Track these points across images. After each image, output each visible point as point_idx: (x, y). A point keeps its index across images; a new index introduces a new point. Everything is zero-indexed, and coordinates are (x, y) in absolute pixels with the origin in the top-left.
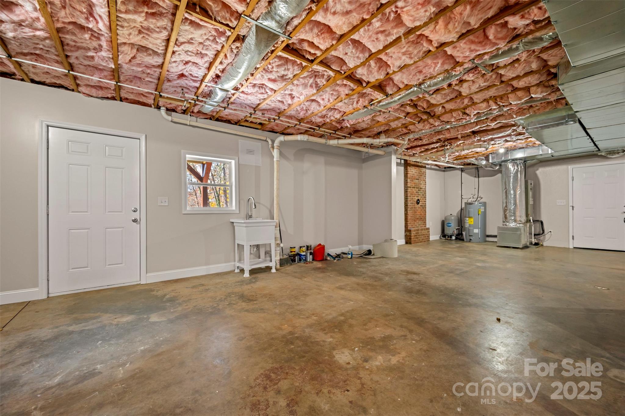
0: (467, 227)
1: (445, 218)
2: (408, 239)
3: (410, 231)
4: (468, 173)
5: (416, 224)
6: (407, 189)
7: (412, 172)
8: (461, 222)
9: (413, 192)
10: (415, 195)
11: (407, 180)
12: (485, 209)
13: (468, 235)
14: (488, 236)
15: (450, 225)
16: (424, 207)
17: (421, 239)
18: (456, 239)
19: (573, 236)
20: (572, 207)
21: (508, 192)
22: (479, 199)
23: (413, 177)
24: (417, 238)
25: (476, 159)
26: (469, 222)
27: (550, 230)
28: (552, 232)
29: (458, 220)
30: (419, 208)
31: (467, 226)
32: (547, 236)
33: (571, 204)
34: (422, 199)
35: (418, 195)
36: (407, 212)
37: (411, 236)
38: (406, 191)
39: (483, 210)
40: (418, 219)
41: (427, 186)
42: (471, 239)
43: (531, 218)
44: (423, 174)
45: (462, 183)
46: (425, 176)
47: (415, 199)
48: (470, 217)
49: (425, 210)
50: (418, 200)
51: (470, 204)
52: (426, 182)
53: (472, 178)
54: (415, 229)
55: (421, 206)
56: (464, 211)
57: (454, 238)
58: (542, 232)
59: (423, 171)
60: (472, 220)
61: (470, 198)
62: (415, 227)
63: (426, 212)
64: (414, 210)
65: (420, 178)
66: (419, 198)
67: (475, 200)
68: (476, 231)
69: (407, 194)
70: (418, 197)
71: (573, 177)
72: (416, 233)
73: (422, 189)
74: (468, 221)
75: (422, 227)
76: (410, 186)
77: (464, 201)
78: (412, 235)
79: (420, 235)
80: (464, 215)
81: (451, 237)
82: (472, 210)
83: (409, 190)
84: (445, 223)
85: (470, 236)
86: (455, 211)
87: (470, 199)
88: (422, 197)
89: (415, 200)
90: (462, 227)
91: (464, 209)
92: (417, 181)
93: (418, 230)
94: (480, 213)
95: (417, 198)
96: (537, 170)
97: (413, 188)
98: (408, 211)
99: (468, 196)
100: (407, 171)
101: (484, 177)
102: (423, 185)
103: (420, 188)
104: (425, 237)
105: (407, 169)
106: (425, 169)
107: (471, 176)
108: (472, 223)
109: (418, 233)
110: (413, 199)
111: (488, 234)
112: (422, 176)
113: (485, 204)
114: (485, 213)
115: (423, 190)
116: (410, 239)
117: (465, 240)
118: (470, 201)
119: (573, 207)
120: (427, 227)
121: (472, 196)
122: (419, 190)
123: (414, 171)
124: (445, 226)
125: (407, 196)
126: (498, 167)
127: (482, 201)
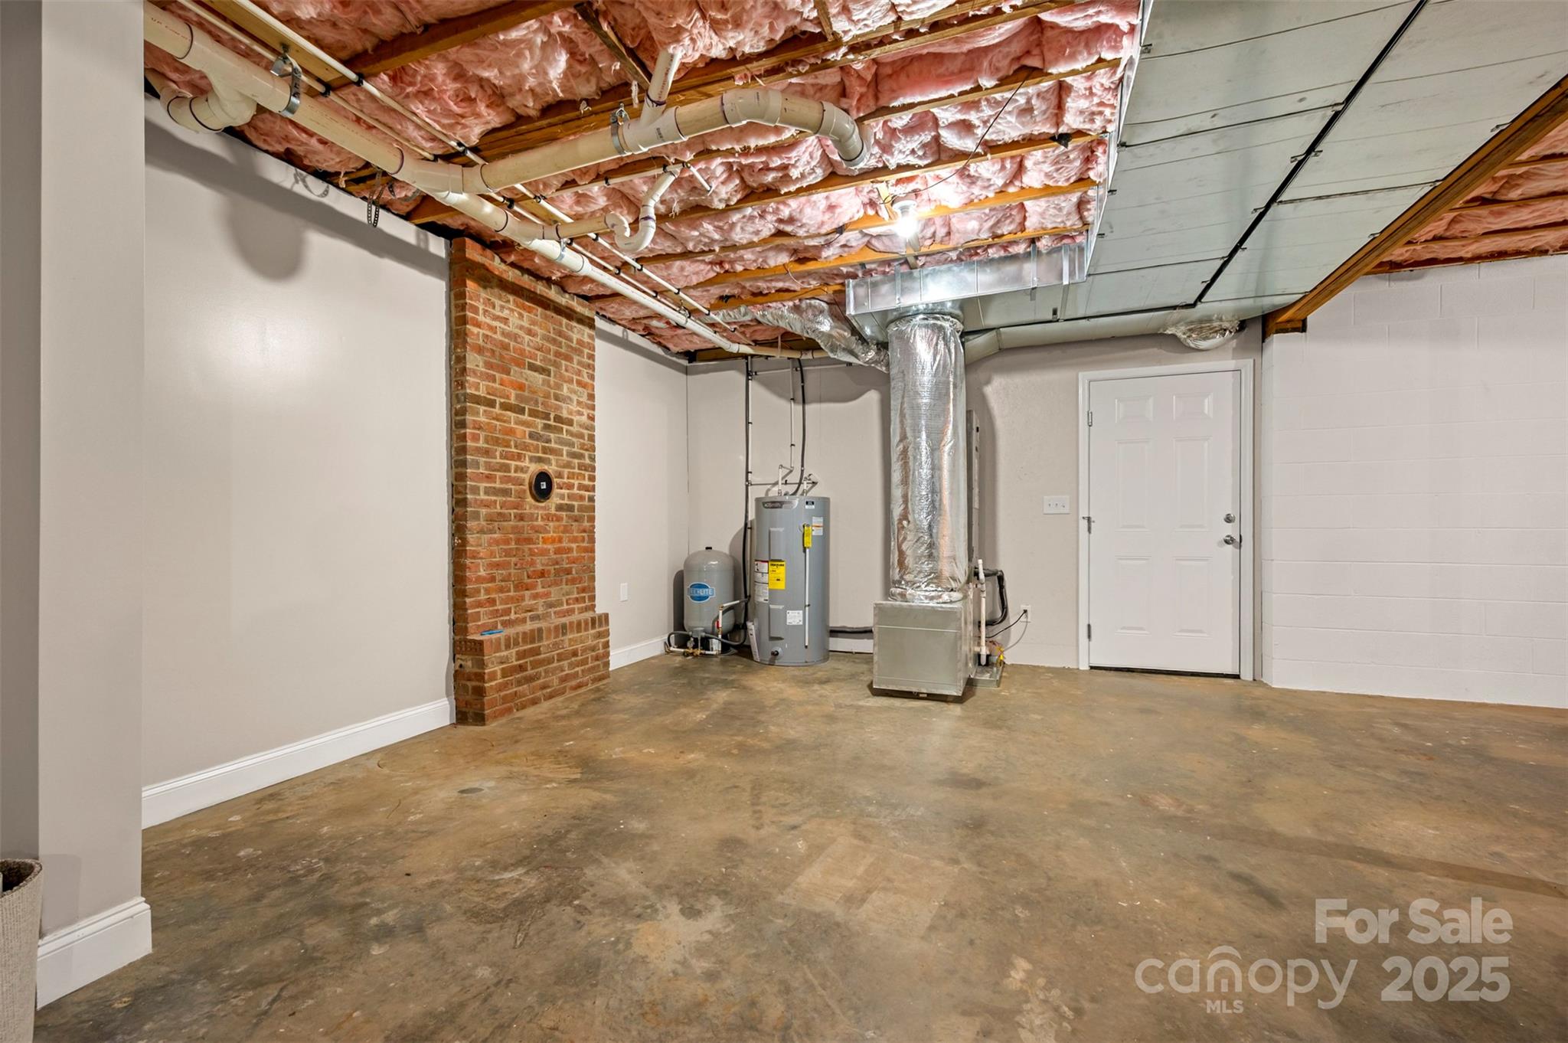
0: (762, 600)
1: (686, 564)
2: (469, 697)
3: (478, 647)
4: (768, 385)
5: (528, 602)
6: (463, 412)
7: (505, 320)
8: (742, 577)
9: (511, 432)
10: (526, 447)
11: (461, 359)
12: (826, 527)
13: (765, 637)
14: (835, 633)
15: (702, 592)
16: (583, 515)
17: (554, 680)
18: (725, 648)
19: (1089, 626)
20: (1086, 521)
21: (910, 454)
22: (805, 486)
23: (506, 347)
24: (530, 679)
25: (796, 309)
26: (771, 580)
27: (1024, 607)
28: (1029, 613)
29: (735, 569)
30: (548, 518)
31: (762, 596)
32: (1015, 632)
33: (1083, 513)
34: (571, 476)
35: (545, 450)
36: (464, 542)
37: (480, 677)
38: (457, 423)
39: (819, 532)
40: (542, 574)
41: (597, 413)
42: (775, 654)
43: (980, 561)
44: (580, 353)
45: (748, 423)
46: (591, 367)
47: (522, 470)
48: (774, 561)
49: (591, 532)
50: (543, 476)
51: (776, 504)
52: (592, 397)
53: (784, 404)
54: (520, 629)
55: (560, 508)
56: (755, 531)
57: (716, 645)
58: (999, 614)
59: (575, 337)
60: (781, 571)
61: (776, 483)
62: (524, 621)
63: (592, 540)
64: (516, 530)
65: (557, 365)
66: (551, 469)
67: (791, 489)
68: (795, 618)
69: (463, 437)
70: (540, 460)
71: (1090, 414)
72: (521, 655)
73: (570, 423)
74: (765, 579)
75: (570, 612)
76: (482, 393)
77: (756, 493)
78: (493, 668)
79: (550, 661)
80: (754, 552)
81: (705, 643)
82: (784, 531)
83: (479, 415)
84: (687, 587)
85: (772, 639)
86: (723, 536)
87: (776, 489)
88: (568, 465)
89: (526, 477)
90: (748, 597)
91: (755, 527)
92: (539, 378)
93: (536, 635)
94: (808, 542)
95: (534, 468)
96: (988, 382)
97: (506, 407)
98: (471, 538)
99: (769, 479)
100: (463, 307)
101: (821, 400)
102: (574, 407)
103: (558, 419)
104: (584, 662)
105: (461, 295)
106: (587, 330)
107: (781, 395)
108: (781, 585)
109: (536, 652)
110: (506, 468)
111: (835, 622)
112: (569, 358)
113: (823, 507)
114: (824, 541)
115: (575, 429)
116: (480, 692)
117: (757, 657)
118: (774, 492)
119: (1089, 519)
120: (599, 610)
121: (782, 473)
122: (547, 427)
123: (514, 320)
124: (687, 597)
125: (462, 450)
126: (871, 354)
127: (815, 493)
